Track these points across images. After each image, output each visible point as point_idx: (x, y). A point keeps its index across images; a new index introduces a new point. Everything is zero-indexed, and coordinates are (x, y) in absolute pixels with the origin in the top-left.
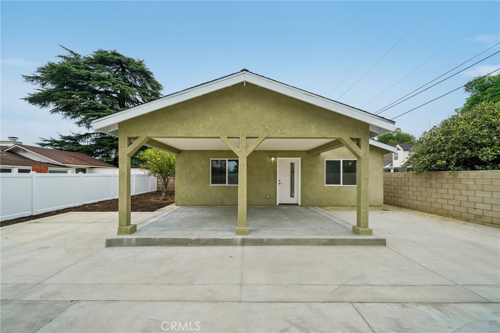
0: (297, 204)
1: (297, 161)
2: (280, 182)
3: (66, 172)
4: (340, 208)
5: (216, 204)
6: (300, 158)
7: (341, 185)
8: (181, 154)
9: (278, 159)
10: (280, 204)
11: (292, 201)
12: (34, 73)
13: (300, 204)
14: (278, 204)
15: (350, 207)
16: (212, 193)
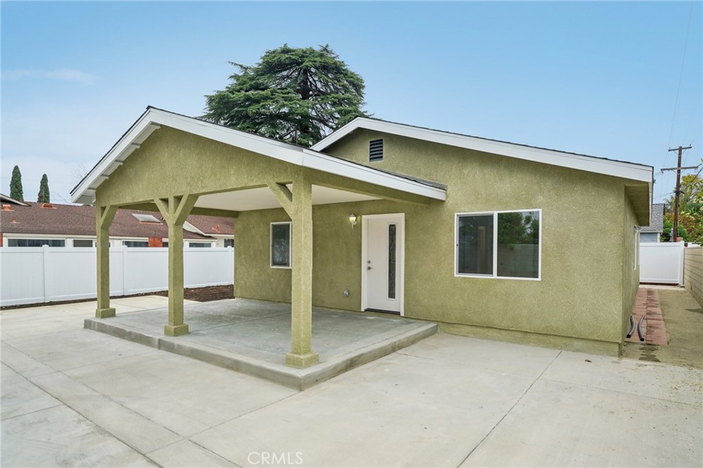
0: (398, 313)
1: (399, 219)
2: (370, 265)
3: (209, 245)
4: (492, 333)
5: (277, 300)
6: (404, 214)
7: (495, 276)
8: (239, 217)
9: (364, 217)
10: (368, 310)
11: (390, 305)
12: (205, 111)
13: (402, 314)
14: (363, 310)
15: (519, 335)
16: (272, 280)
